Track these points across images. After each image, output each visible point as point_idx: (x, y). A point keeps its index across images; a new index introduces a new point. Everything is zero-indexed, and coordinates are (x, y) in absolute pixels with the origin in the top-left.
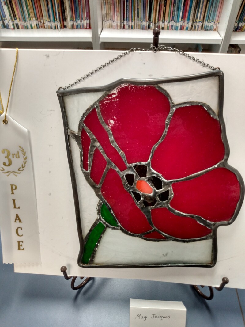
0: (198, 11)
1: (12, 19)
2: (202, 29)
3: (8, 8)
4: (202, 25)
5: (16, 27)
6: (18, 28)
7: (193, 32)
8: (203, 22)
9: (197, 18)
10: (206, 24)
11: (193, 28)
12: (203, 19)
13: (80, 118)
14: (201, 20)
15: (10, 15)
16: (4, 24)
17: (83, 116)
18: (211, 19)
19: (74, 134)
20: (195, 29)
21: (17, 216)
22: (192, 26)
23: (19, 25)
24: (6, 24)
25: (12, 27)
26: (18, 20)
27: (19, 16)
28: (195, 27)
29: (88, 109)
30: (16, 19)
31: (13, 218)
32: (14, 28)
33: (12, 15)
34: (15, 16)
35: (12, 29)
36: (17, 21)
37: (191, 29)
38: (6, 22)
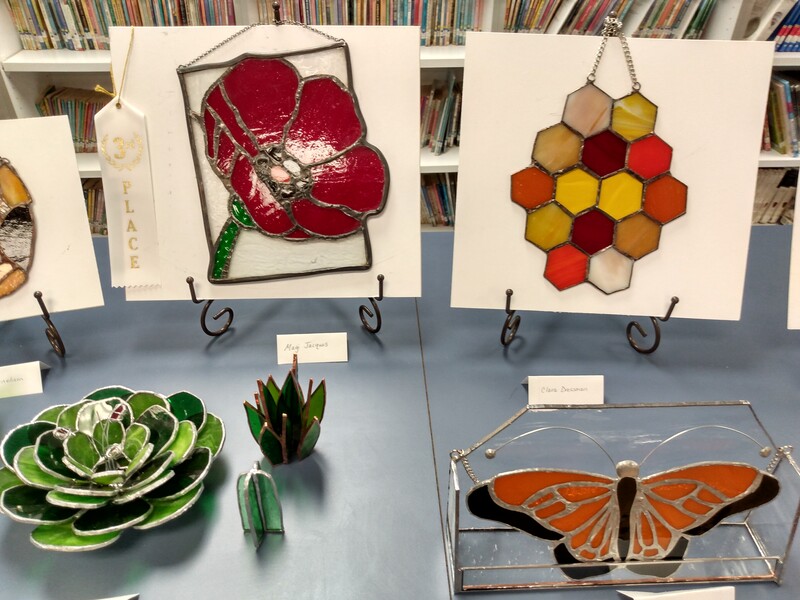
0: (440, 10)
1: (79, 31)
2: (451, 42)
3: (73, 10)
4: (451, 35)
5: (87, 46)
6: (92, 48)
7: (434, 48)
8: (452, 29)
9: (439, 23)
10: (457, 32)
11: (435, 41)
12: (452, 25)
13: (203, 96)
14: (448, 26)
15: (76, 23)
16: (62, 40)
17: (206, 95)
18: (465, 23)
19: (196, 116)
20: (438, 44)
21: (131, 222)
22: (432, 37)
23: (95, 42)
24: (66, 41)
25: (80, 46)
26: (92, 32)
27: (93, 24)
28: (438, 38)
29: (211, 87)
30: (89, 31)
31: (125, 225)
32: (84, 49)
33: (80, 24)
34: (85, 25)
35: (80, 50)
36: (90, 35)
37: (431, 43)
38: (67, 38)
